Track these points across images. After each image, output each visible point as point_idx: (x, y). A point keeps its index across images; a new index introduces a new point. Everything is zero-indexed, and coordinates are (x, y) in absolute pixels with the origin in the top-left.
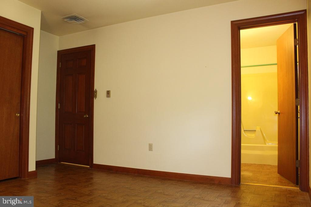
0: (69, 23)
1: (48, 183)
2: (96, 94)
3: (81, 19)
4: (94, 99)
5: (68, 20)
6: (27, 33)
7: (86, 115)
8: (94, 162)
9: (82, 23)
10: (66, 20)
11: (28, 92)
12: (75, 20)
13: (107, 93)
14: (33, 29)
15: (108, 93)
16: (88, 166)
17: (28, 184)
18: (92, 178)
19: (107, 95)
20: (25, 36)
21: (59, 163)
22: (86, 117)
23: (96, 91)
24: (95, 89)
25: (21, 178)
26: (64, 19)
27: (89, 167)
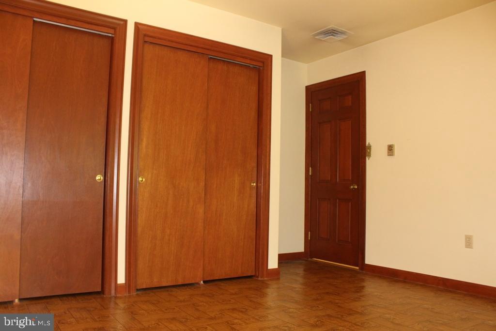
0: (324, 41)
1: (297, 289)
2: (370, 151)
3: (342, 33)
4: (367, 159)
5: (321, 36)
6: (263, 63)
7: (354, 185)
8: (367, 262)
9: (342, 38)
10: (317, 37)
11: (268, 151)
12: (332, 35)
13: (388, 149)
14: (271, 56)
15: (391, 149)
16: (357, 266)
17: (267, 288)
18: (363, 287)
19: (388, 152)
20: (261, 68)
21: (310, 259)
22: (354, 188)
23: (370, 147)
24: (367, 144)
25: (258, 277)
26: (316, 36)
27: (357, 268)
